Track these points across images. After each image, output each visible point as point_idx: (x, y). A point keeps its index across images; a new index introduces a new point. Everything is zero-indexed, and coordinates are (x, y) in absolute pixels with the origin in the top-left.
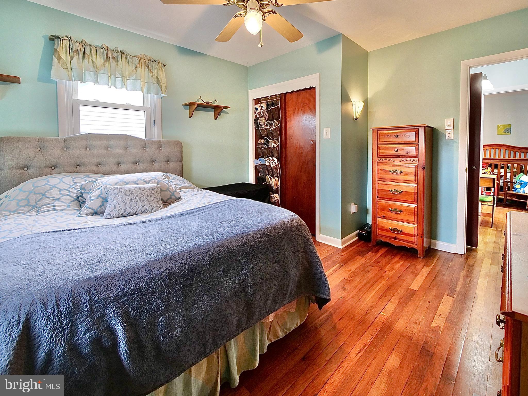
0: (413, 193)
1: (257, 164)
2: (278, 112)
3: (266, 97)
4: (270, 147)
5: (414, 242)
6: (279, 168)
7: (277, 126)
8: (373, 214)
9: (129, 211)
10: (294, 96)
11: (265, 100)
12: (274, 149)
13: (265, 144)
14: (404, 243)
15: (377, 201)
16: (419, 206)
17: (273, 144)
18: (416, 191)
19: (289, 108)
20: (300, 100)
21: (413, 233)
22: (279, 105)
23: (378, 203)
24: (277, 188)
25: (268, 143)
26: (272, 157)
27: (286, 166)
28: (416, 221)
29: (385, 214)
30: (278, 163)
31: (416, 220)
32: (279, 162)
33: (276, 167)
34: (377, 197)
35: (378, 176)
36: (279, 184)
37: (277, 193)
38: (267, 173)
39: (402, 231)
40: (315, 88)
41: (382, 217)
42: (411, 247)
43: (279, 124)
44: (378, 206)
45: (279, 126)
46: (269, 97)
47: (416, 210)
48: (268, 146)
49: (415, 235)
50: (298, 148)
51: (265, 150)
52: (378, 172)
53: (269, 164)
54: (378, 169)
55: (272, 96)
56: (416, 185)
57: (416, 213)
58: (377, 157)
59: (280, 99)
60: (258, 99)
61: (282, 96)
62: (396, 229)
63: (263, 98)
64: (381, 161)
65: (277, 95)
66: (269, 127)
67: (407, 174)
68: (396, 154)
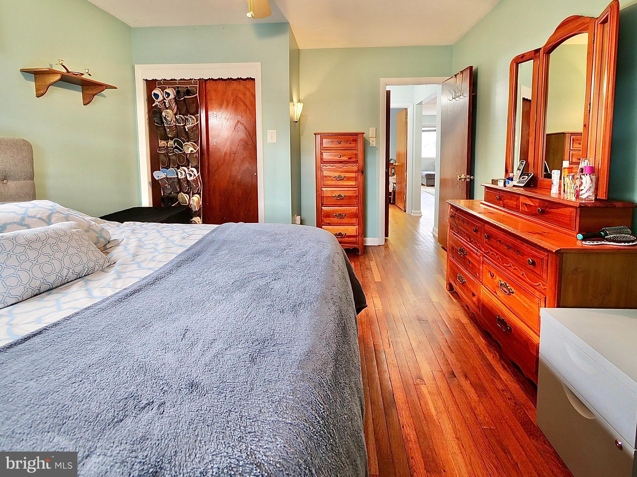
0: (354, 196)
1: (160, 178)
2: (197, 105)
3: (172, 80)
4: (184, 152)
5: (356, 242)
6: (200, 182)
7: (196, 124)
8: (318, 222)
9: (51, 279)
10: (220, 86)
11: (171, 84)
12: (192, 156)
13: (176, 147)
14: (348, 245)
15: (322, 209)
16: (360, 208)
17: (192, 149)
18: (357, 195)
19: (212, 100)
20: (229, 93)
21: (354, 234)
22: (198, 94)
23: (322, 210)
24: (200, 209)
25: (182, 148)
26: (187, 166)
27: (209, 178)
28: (357, 223)
29: (330, 220)
30: (199, 175)
31: (357, 221)
32: (199, 173)
33: (195, 181)
34: (322, 205)
35: (322, 183)
36: (201, 202)
37: (198, 216)
38: (179, 190)
39: (346, 234)
40: (254, 80)
41: (327, 224)
42: (354, 247)
43: (197, 121)
44: (323, 213)
45: (198, 123)
46: (177, 80)
47: (357, 212)
48: (181, 151)
49: (356, 235)
50: (229, 154)
51: (174, 157)
52: (322, 179)
53: (183, 177)
54: (322, 176)
55: (184, 80)
56: (357, 189)
57: (357, 215)
58: (321, 163)
59: (198, 86)
60: (156, 80)
61: (200, 82)
62: (341, 233)
63: (165, 80)
64: (324, 167)
65: (192, 80)
66: (182, 124)
67: (348, 179)
68: (339, 160)
